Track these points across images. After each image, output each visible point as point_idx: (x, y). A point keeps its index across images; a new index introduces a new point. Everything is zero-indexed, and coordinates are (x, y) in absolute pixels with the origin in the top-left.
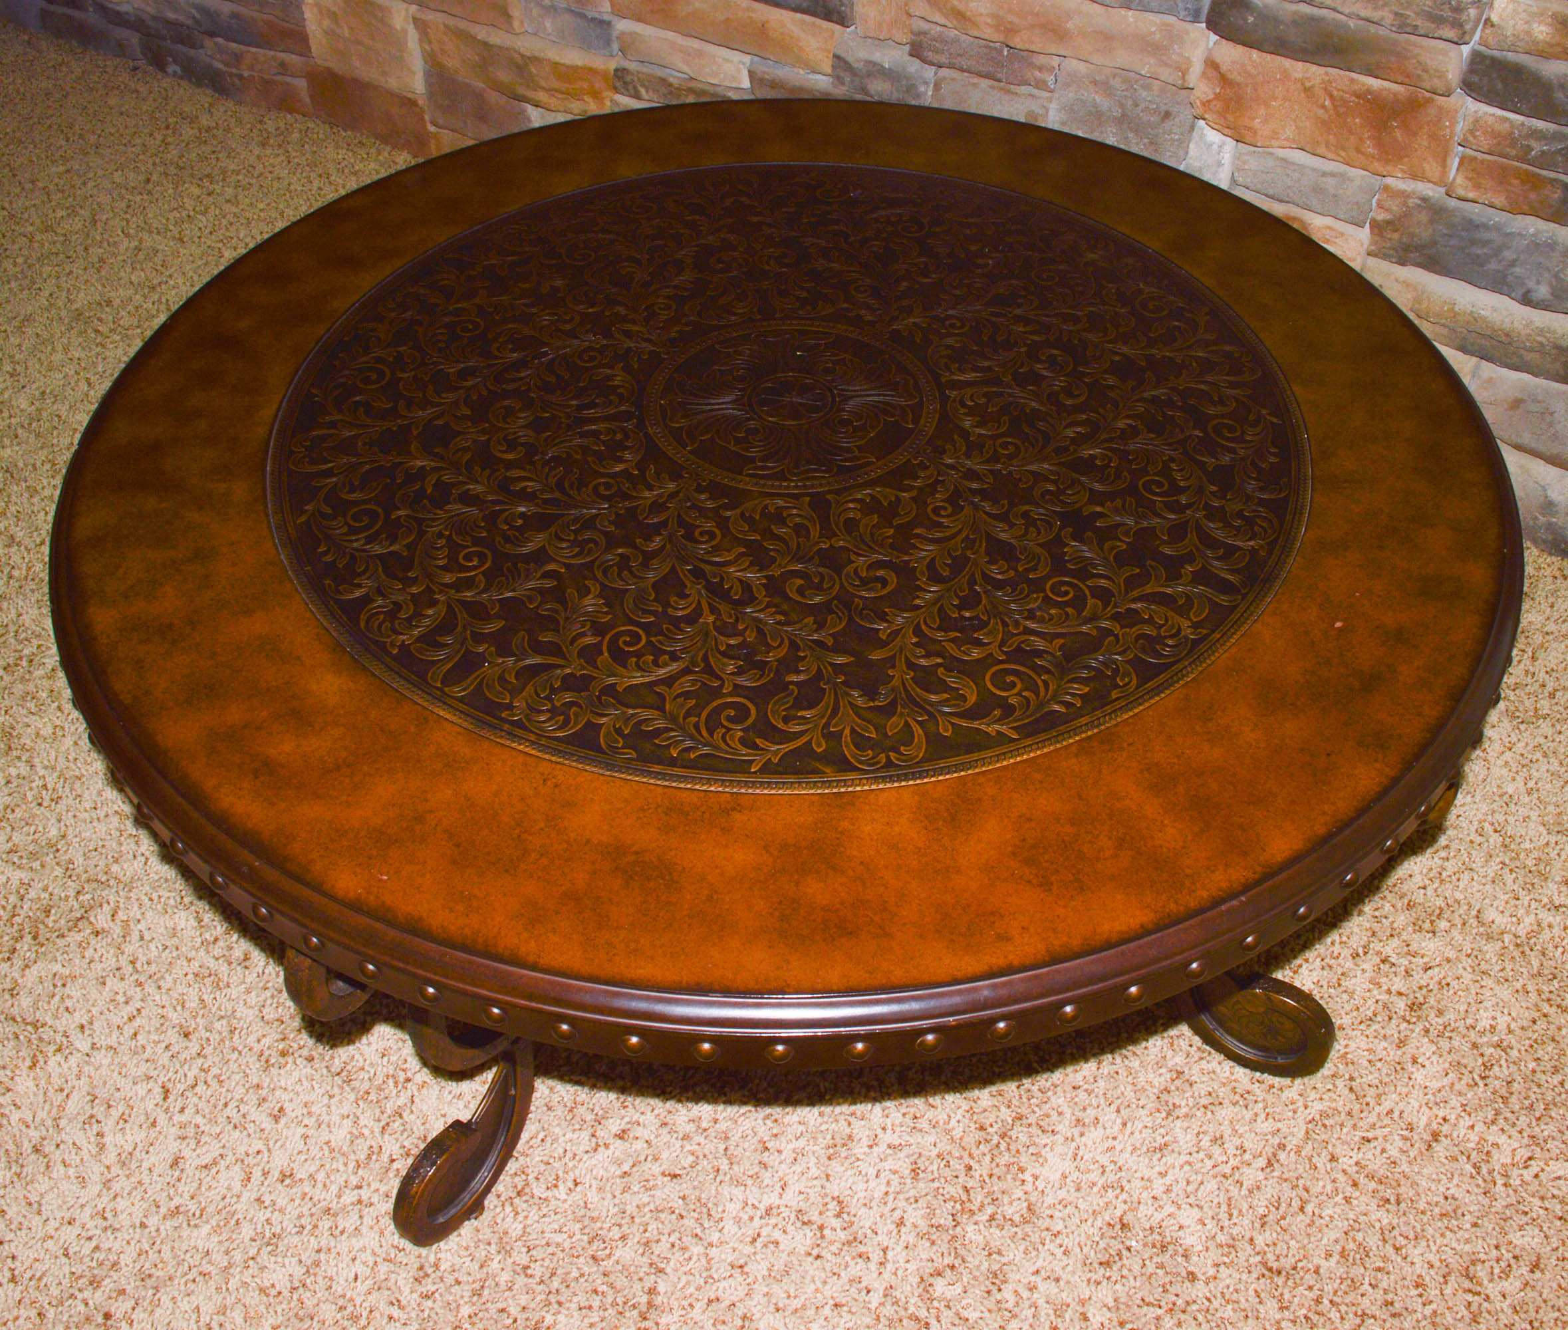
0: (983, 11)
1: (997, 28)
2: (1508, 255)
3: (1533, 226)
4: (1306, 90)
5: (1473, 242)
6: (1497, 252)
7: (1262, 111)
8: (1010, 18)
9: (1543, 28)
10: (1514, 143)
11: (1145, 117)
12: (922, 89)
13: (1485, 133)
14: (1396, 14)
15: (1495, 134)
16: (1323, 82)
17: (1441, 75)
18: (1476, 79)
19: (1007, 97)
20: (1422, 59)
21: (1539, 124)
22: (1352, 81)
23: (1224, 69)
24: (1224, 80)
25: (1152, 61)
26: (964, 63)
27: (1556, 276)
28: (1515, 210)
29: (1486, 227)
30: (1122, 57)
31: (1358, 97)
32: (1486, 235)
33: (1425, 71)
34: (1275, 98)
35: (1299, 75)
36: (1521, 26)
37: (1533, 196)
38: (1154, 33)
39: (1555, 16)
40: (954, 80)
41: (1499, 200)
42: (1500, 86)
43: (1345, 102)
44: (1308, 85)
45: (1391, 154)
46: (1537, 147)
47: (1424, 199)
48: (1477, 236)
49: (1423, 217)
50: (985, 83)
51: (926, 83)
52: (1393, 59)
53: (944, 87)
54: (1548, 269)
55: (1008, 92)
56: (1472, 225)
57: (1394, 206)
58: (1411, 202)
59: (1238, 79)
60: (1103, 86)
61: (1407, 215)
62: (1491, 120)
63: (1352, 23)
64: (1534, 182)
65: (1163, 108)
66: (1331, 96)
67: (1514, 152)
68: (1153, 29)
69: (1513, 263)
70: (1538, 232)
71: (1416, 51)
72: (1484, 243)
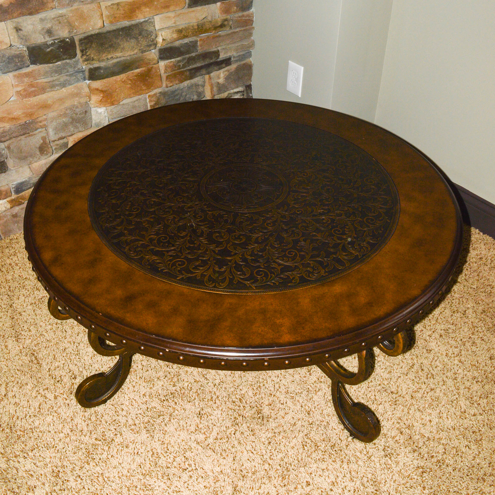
0: (20, 113)
1: (26, 116)
2: (184, 94)
3: (186, 83)
4: (123, 82)
5: (175, 96)
6: (181, 95)
7: (116, 94)
8: (30, 111)
9: (175, 35)
10: (175, 66)
11: (80, 116)
12: (3, 152)
13: (168, 68)
14: (140, 49)
15: (171, 67)
16: (127, 77)
17: (153, 59)
18: (162, 56)
19: (32, 137)
20: (147, 58)
21: (179, 59)
22: (133, 73)
23: (100, 88)
24: (102, 91)
25: (77, 99)
26: (14, 135)
27: (197, 92)
28: (181, 82)
29: (176, 91)
30: (68, 104)
31: (137, 76)
32: (177, 93)
33: (150, 60)
34: (117, 89)
35: (119, 79)
36: (170, 37)
37: (183, 77)
38: (74, 91)
39: (176, 31)
40: (13, 142)
41: (177, 82)
42: (168, 54)
43: (134, 79)
44: (123, 80)
45: (149, 86)
46: (181, 64)
47: (160, 93)
48: (175, 94)
49: (162, 97)
50: (23, 137)
51: (4, 149)
52: (141, 62)
53: (12, 147)
54: (194, 92)
55: (32, 135)
56: (173, 92)
57: (154, 99)
58: (158, 95)
59: (106, 89)
60: (65, 115)
61: (158, 99)
62: (168, 64)
63: (128, 58)
64: (182, 73)
65: (84, 111)
66: (130, 80)
67: (176, 68)
68: (73, 90)
69: (186, 95)
70: (187, 84)
71: (145, 57)
72: (177, 95)
